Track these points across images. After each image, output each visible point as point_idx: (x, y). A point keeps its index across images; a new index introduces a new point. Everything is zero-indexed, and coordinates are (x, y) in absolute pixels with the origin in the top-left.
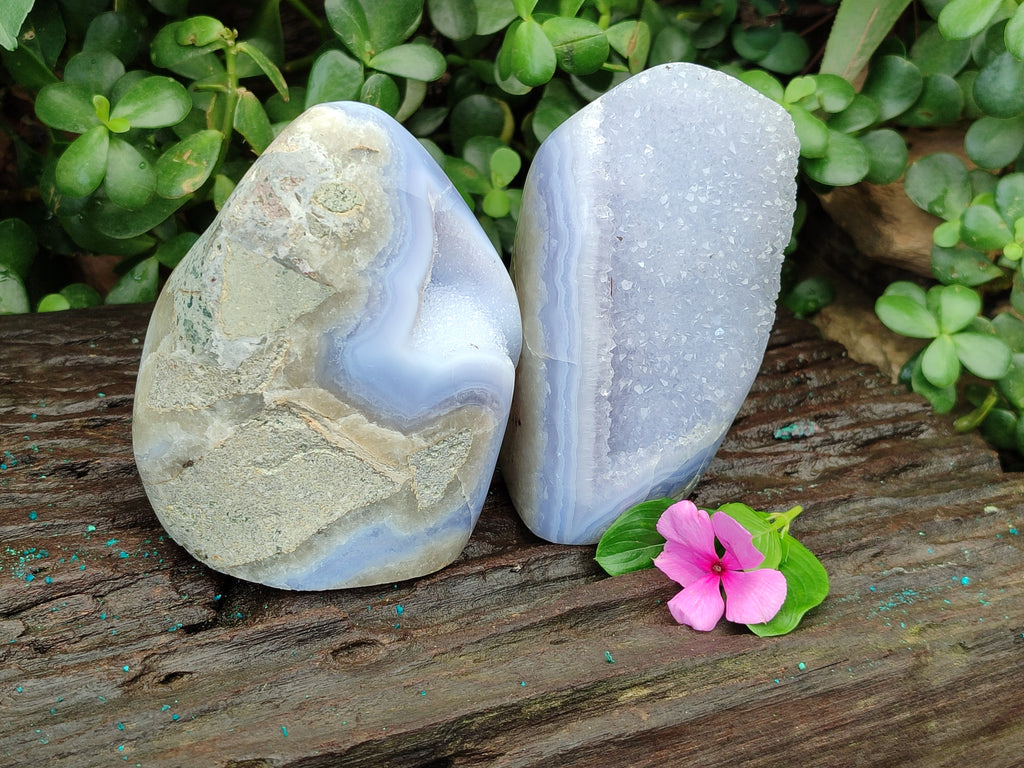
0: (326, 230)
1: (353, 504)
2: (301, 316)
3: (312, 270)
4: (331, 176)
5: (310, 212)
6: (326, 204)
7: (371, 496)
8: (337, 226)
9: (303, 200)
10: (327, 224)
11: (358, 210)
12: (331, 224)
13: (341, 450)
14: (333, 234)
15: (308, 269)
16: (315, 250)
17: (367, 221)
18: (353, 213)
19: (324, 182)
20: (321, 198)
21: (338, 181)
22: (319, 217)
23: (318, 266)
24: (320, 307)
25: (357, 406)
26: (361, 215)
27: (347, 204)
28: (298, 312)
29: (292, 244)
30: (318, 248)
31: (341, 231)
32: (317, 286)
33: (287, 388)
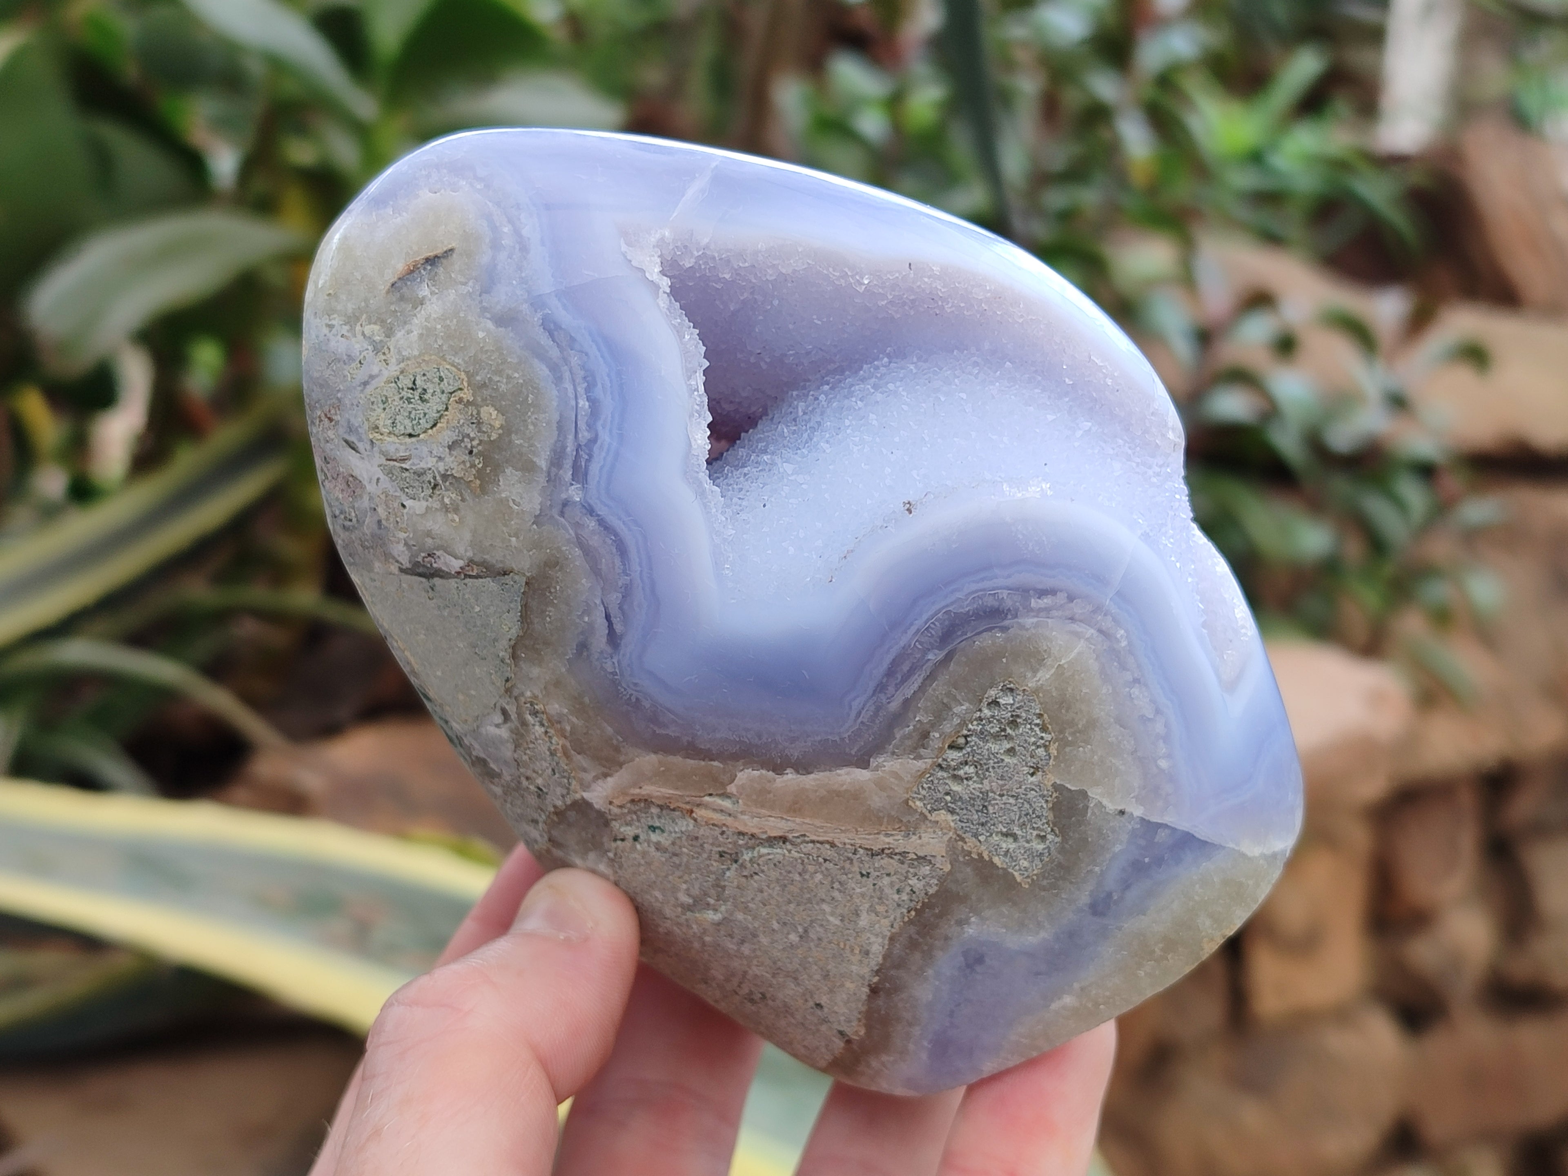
0: (429, 477)
1: (886, 922)
2: (514, 647)
3: (461, 563)
4: (375, 370)
5: (385, 462)
6: (400, 429)
7: (905, 897)
8: (440, 459)
9: (360, 446)
10: (423, 465)
11: (460, 401)
12: (429, 462)
13: (784, 840)
14: (445, 477)
15: (456, 565)
16: (438, 524)
17: (489, 413)
18: (454, 415)
19: (369, 389)
20: (384, 422)
21: (393, 369)
22: (403, 460)
23: (464, 547)
24: (525, 617)
25: (735, 757)
26: (472, 410)
27: (434, 406)
28: (504, 644)
29: (402, 535)
30: (440, 517)
31: (454, 463)
32: (490, 584)
33: (606, 775)
